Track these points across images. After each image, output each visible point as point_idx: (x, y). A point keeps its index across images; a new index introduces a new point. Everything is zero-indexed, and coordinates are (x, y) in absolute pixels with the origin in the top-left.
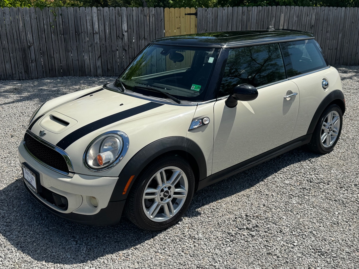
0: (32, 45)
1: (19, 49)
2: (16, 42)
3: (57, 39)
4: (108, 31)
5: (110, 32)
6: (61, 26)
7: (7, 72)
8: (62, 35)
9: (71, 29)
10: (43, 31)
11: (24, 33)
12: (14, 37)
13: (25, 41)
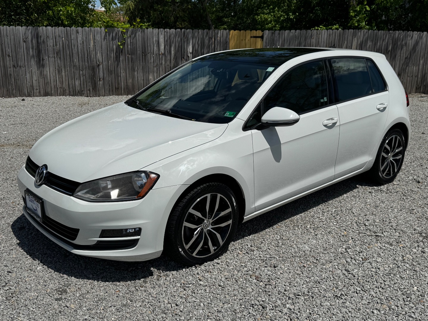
0: (101, 64)
1: (88, 66)
2: (86, 61)
3: (124, 59)
4: (173, 52)
5: (175, 53)
6: (129, 47)
7: (76, 89)
8: (129, 55)
9: (138, 50)
10: (111, 51)
11: (94, 52)
12: (85, 55)
13: (94, 60)
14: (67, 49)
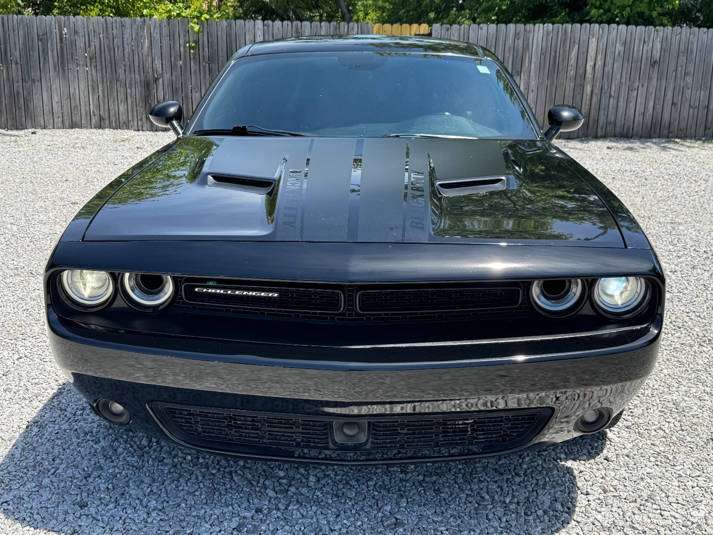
0: (160, 77)
1: (140, 81)
2: (137, 71)
3: (198, 70)
6: (206, 49)
7: (121, 118)
8: (205, 64)
9: (220, 54)
10: (177, 56)
11: (150, 58)
12: (135, 63)
13: (150, 70)
14: (106, 52)
